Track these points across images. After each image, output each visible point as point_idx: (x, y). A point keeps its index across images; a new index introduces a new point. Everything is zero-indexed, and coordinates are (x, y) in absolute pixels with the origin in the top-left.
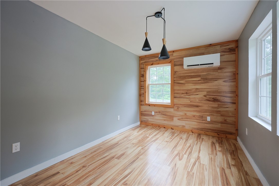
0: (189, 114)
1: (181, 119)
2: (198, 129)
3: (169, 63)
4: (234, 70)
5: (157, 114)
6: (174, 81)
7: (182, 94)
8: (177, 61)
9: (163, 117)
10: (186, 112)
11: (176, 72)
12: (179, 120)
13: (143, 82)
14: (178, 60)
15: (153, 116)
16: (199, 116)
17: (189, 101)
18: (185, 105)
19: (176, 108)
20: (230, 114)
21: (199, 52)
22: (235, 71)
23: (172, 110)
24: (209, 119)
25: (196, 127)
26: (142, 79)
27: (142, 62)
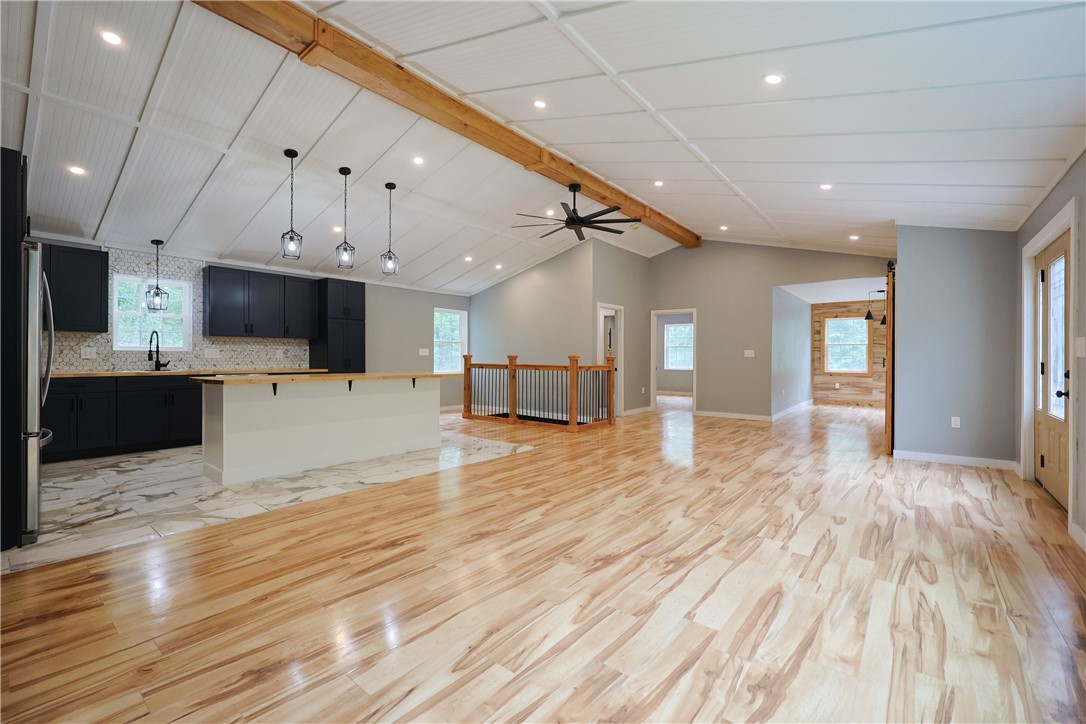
5: (844, 386)
6: (873, 341)
9: (855, 391)
11: (876, 329)
13: (820, 341)
15: (836, 389)
23: (870, 380)
26: (817, 337)
27: (816, 312)
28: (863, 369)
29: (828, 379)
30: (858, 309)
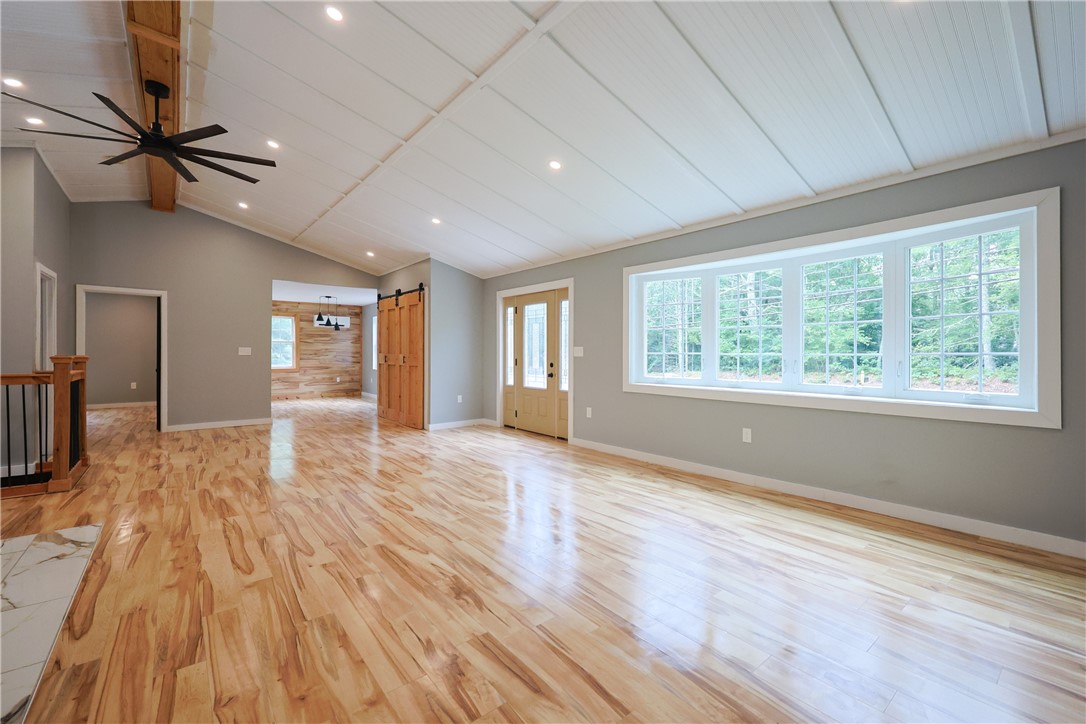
0: (318, 377)
1: (310, 384)
2: (328, 392)
3: (293, 316)
6: (300, 339)
7: (310, 355)
8: (304, 316)
10: (314, 376)
11: (302, 328)
12: (307, 386)
16: (329, 378)
17: (318, 363)
18: (313, 367)
19: (303, 372)
20: (357, 373)
23: (297, 375)
24: (338, 380)
25: (326, 390)
30: (287, 309)
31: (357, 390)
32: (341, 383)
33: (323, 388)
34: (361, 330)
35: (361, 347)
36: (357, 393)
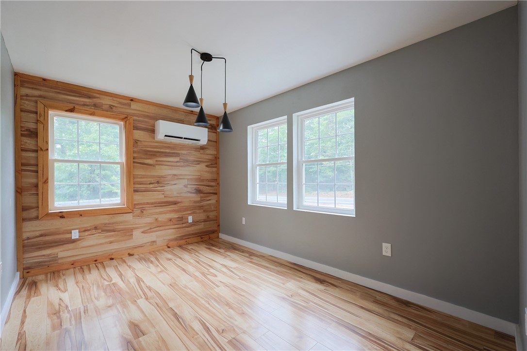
0: (162, 218)
1: (149, 230)
2: (176, 239)
3: (122, 119)
4: (215, 153)
5: (87, 233)
6: (134, 158)
7: (150, 184)
8: (139, 121)
9: (106, 237)
10: (156, 216)
11: (136, 142)
12: (144, 233)
13: (37, 151)
14: (140, 119)
15: (74, 241)
16: (178, 218)
17: (163, 196)
18: (155, 203)
19: (137, 212)
20: (213, 208)
21: (177, 116)
22: (216, 155)
23: (129, 217)
24: (190, 219)
25: (173, 237)
26: (29, 143)
27: (24, 91)
28: (115, 200)
29: (58, 224)
30: (111, 107)
31: (213, 232)
32: (195, 223)
33: (170, 233)
34: (217, 150)
35: (218, 174)
36: (212, 236)
